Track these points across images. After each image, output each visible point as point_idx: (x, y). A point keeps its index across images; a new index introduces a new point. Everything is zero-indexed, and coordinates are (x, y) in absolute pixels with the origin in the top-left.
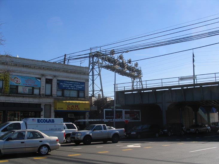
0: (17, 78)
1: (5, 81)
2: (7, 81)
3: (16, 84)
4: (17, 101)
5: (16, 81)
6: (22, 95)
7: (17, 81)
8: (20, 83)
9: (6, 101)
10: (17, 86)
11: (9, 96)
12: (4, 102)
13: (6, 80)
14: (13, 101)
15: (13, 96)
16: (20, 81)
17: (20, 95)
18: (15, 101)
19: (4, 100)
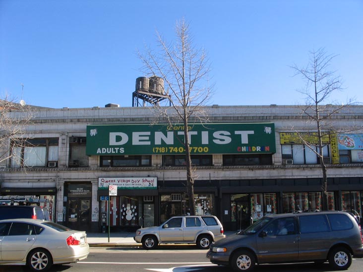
0: (348, 139)
1: (332, 145)
2: (335, 144)
3: (348, 148)
4: (352, 175)
5: (347, 143)
6: (359, 165)
7: (349, 143)
8: (353, 145)
9: (337, 176)
10: (350, 151)
11: (341, 167)
12: (333, 178)
13: (333, 143)
14: (347, 175)
15: (347, 167)
16: (354, 142)
17: (357, 165)
18: (350, 175)
19: (333, 175)
